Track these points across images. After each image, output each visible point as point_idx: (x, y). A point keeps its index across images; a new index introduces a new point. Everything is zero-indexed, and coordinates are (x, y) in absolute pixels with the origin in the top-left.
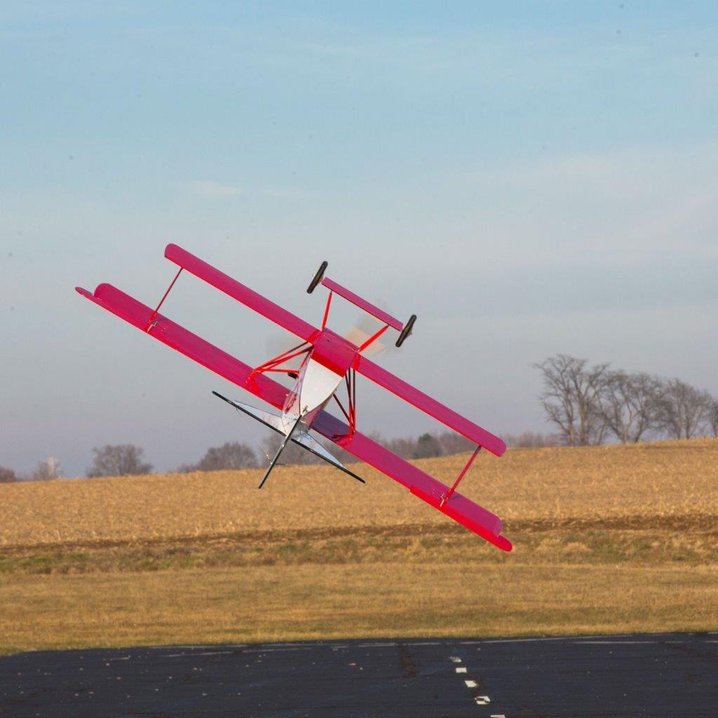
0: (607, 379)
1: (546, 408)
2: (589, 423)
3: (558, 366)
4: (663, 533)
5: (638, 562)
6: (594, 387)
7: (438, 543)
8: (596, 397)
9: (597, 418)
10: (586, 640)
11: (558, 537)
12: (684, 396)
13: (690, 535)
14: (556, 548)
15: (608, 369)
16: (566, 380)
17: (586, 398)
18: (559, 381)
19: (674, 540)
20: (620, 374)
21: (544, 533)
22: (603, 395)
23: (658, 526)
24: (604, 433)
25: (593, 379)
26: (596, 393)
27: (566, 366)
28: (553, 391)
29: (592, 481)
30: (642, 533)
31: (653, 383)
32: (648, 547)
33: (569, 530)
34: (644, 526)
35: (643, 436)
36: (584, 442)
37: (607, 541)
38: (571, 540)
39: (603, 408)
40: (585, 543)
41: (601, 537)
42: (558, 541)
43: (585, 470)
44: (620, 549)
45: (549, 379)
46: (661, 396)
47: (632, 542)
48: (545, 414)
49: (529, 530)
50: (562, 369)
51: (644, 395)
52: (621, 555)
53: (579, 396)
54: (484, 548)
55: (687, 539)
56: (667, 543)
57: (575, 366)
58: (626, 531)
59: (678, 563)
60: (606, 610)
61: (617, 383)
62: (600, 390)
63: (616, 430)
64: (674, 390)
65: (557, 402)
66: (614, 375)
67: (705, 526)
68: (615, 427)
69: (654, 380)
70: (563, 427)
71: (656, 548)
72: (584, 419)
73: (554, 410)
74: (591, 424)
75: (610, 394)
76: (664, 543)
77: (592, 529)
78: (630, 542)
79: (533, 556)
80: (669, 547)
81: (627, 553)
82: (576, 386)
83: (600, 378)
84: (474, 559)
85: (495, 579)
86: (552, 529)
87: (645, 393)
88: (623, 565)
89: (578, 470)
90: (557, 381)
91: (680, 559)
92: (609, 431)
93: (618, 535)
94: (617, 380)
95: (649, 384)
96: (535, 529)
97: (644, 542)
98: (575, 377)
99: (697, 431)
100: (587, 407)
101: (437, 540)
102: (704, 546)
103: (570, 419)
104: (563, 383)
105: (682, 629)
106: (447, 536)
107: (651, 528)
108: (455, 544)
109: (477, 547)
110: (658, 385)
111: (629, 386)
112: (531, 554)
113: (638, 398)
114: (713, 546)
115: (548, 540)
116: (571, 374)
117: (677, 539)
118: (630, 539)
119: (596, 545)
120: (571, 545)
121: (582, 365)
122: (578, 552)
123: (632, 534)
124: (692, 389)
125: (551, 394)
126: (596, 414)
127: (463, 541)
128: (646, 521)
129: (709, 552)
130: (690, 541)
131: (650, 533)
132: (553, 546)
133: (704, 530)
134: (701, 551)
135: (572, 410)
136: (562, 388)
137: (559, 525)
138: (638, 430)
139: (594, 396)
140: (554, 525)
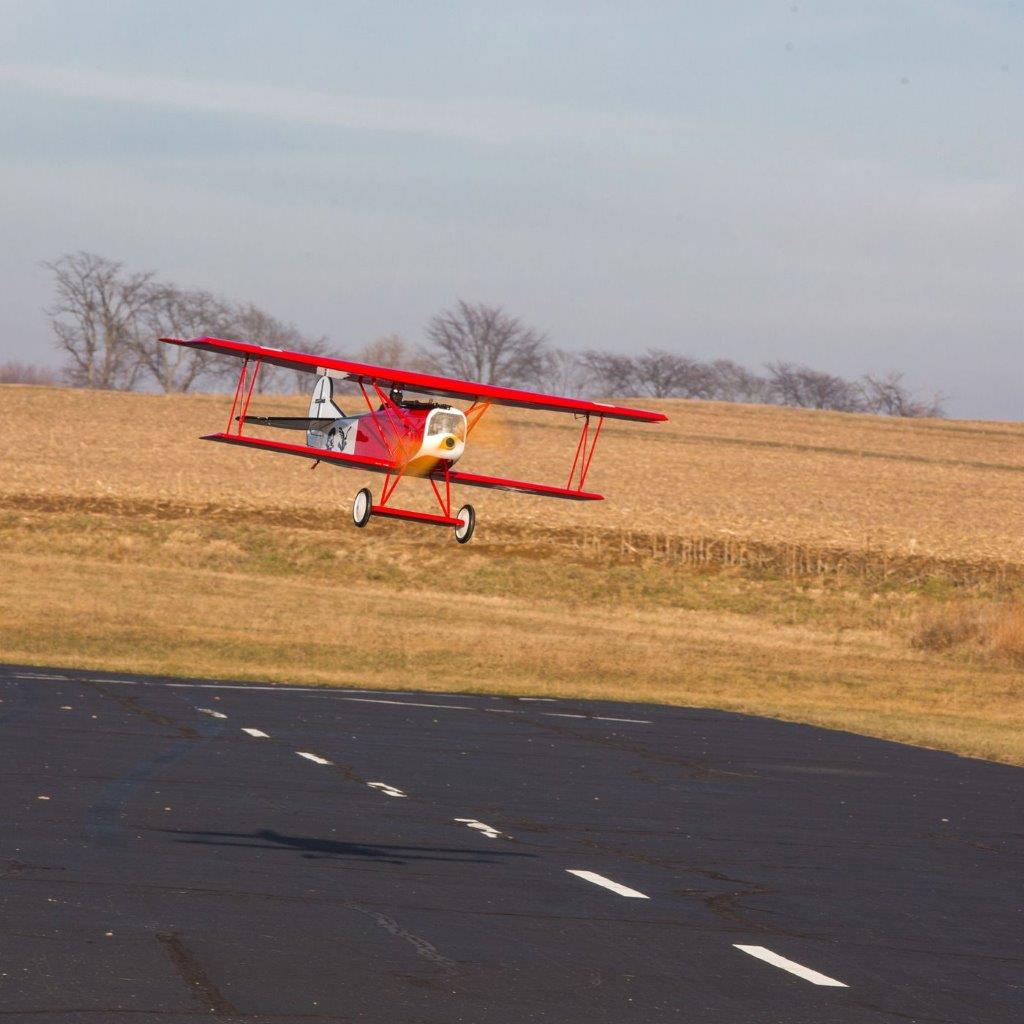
0: (149, 295)
1: (55, 329)
2: (117, 357)
3: (79, 269)
4: (352, 538)
5: (319, 577)
6: (130, 303)
7: (13, 523)
8: (131, 320)
9: (131, 351)
10: (350, 695)
11: (196, 530)
12: (259, 329)
13: (392, 544)
14: (192, 545)
15: (152, 280)
16: (89, 290)
17: (116, 319)
18: (78, 291)
19: (369, 549)
20: (170, 289)
21: (174, 522)
22: (142, 318)
23: (344, 526)
24: (138, 373)
25: (128, 294)
26: (132, 314)
27: (92, 270)
28: (68, 304)
29: (152, 445)
30: (321, 534)
31: (216, 305)
32: (332, 557)
33: (211, 521)
34: (324, 525)
35: (194, 382)
36: (105, 385)
37: (269, 543)
38: (215, 536)
39: (141, 336)
40: (235, 542)
41: (261, 536)
42: (195, 535)
43: (139, 428)
44: (288, 556)
45: (65, 287)
46: (225, 328)
47: (307, 547)
48: (55, 337)
49: (151, 515)
50: (84, 273)
51: (201, 324)
52: (290, 565)
53: (106, 315)
54: (83, 537)
55: (387, 549)
56: (358, 553)
57: (103, 271)
58: (296, 530)
59: (373, 583)
60: (335, 649)
61: (164, 302)
62: (138, 310)
63: (156, 371)
64: (245, 319)
65: (74, 321)
66: (161, 288)
67: (413, 532)
68: (155, 365)
69: (218, 302)
70: (78, 360)
71: (341, 559)
72: (110, 351)
73: (67, 333)
74: (119, 359)
75: (152, 317)
76: (354, 552)
77: (248, 524)
78: (303, 546)
79: (159, 555)
80: (361, 559)
81: (298, 562)
82: (103, 299)
83: (140, 291)
84: (71, 552)
85: (131, 587)
86: (185, 517)
87: (204, 320)
88: (295, 580)
89: (129, 426)
90: (75, 290)
91: (377, 578)
92: (146, 370)
93: (286, 536)
94: (164, 297)
95: (210, 308)
96: (160, 516)
97: (324, 548)
98: (103, 286)
99: (274, 383)
100: (117, 333)
101: (11, 519)
102: (413, 562)
103: (91, 349)
104: (84, 294)
105: (472, 689)
106: (28, 513)
107: (334, 528)
108: (39, 527)
109: (74, 534)
110: (223, 310)
111: (181, 307)
112: (155, 552)
113: (193, 327)
114: (426, 564)
115: (181, 532)
116: (98, 283)
117: (374, 548)
118: (304, 541)
119: (250, 546)
120: (216, 544)
121: (114, 270)
122: (226, 555)
123: (307, 535)
124: (272, 320)
125: (65, 309)
126: (128, 344)
127: (51, 524)
128: (325, 518)
129: (421, 572)
130: (392, 553)
131: (331, 535)
132: (189, 542)
133: (413, 539)
134: (408, 568)
135: (94, 335)
136: (83, 302)
137: (197, 512)
138: (189, 374)
139: (128, 318)
140: (188, 511)
